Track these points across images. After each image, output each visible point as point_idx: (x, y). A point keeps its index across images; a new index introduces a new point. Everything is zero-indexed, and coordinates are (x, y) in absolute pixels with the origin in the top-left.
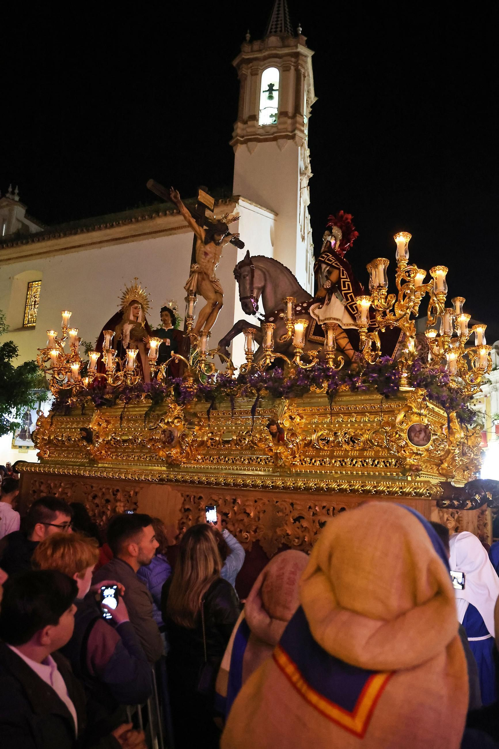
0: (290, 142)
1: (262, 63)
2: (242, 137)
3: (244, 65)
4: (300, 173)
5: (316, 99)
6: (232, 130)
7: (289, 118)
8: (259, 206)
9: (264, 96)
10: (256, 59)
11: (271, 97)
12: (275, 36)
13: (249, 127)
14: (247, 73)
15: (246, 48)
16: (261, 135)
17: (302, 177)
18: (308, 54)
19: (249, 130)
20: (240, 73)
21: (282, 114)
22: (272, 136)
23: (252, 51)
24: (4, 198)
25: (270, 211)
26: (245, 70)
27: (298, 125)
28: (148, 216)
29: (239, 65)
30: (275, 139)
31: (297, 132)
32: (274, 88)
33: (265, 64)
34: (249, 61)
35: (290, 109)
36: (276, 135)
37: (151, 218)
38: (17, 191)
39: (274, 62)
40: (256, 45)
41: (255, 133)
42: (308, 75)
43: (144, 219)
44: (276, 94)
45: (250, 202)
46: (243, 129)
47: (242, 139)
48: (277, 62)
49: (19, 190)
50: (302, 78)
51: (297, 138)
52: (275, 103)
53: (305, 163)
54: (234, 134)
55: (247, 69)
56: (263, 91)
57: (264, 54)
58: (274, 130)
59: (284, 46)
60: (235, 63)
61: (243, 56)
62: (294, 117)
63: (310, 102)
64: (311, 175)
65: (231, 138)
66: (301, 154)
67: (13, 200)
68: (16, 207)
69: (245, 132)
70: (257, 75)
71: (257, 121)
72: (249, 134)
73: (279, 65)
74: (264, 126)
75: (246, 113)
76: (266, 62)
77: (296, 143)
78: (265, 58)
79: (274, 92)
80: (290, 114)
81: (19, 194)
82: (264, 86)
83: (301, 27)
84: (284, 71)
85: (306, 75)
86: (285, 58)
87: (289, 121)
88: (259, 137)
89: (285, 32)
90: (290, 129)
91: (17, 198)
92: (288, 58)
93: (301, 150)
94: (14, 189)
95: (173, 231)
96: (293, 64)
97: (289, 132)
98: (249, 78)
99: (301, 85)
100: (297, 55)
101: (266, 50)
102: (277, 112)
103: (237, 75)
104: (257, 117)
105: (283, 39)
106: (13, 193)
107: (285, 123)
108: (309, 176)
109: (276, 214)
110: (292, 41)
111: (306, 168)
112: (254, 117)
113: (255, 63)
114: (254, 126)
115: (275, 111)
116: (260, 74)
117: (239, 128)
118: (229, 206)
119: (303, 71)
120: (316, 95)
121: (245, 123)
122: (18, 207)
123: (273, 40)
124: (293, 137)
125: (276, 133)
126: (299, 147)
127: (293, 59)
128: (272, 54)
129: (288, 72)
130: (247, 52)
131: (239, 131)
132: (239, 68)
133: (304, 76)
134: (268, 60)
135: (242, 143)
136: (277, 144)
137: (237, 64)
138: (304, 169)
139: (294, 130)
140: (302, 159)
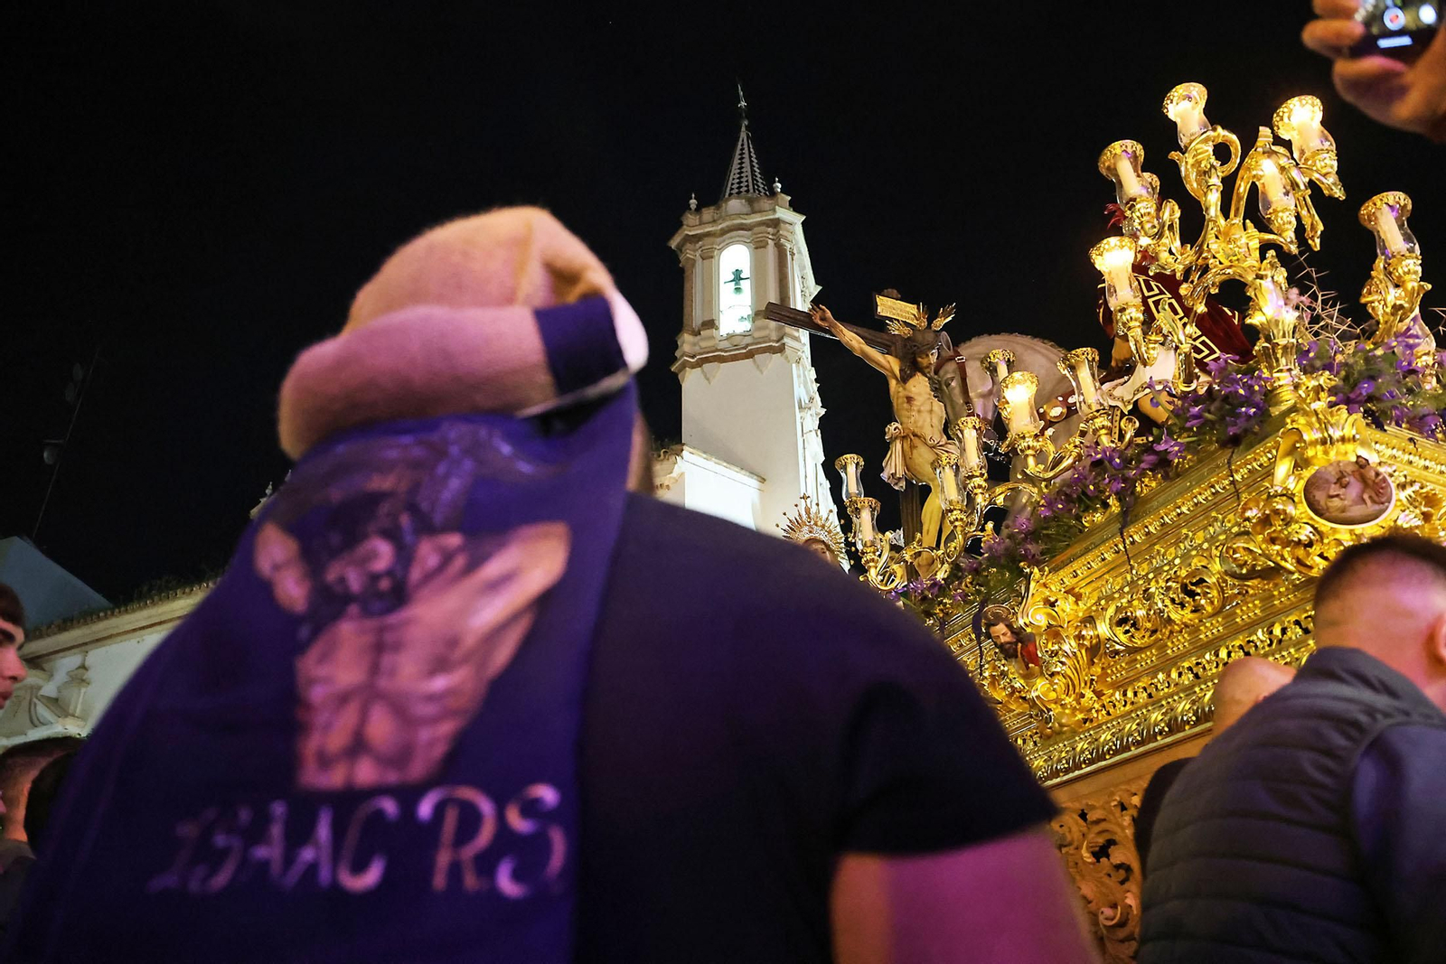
0: (776, 357)
1: (718, 240)
2: (693, 357)
3: (688, 245)
4: (800, 407)
5: (820, 288)
6: (676, 345)
8: (725, 464)
9: (726, 292)
10: (708, 234)
11: (738, 291)
12: (738, 198)
13: (704, 339)
14: (695, 256)
15: (690, 219)
16: (726, 352)
17: (802, 414)
18: (797, 219)
19: (704, 344)
20: (682, 258)
21: (759, 314)
22: (743, 351)
23: (701, 223)
25: (748, 474)
26: (689, 253)
29: (680, 247)
30: (750, 355)
32: (742, 276)
33: (724, 241)
34: (698, 238)
36: (750, 348)
39: (739, 236)
40: (708, 214)
41: (714, 349)
42: (800, 252)
44: (746, 285)
45: (705, 456)
46: (694, 344)
47: (692, 360)
48: (742, 236)
50: (789, 257)
51: (788, 350)
52: (746, 297)
53: (807, 392)
54: (678, 354)
55: (695, 251)
56: (725, 283)
57: (720, 227)
58: (748, 340)
59: (754, 212)
60: (673, 244)
61: (686, 232)
63: (807, 294)
64: (823, 411)
65: (675, 358)
66: (799, 376)
69: (697, 349)
70: (711, 257)
71: (717, 329)
72: (706, 350)
73: (748, 240)
74: (730, 337)
75: (696, 315)
76: (724, 238)
77: (787, 357)
78: (724, 232)
79: (741, 281)
82: (725, 273)
83: (779, 182)
84: (756, 248)
85: (795, 251)
86: (756, 230)
88: (723, 354)
89: (754, 191)
90: (774, 336)
92: (763, 228)
93: (798, 369)
96: (770, 237)
97: (773, 341)
98: (699, 261)
99: (787, 268)
100: (776, 223)
101: (724, 220)
102: (750, 312)
104: (716, 322)
105: (750, 202)
107: (766, 328)
108: (819, 414)
109: (763, 480)
110: (766, 203)
111: (811, 399)
112: (711, 324)
113: (707, 240)
114: (713, 337)
115: (748, 311)
116: (716, 257)
117: (687, 343)
118: (665, 462)
119: (788, 246)
120: (817, 283)
121: (697, 333)
123: (735, 205)
124: (781, 349)
125: (752, 344)
126: (794, 365)
127: (770, 230)
128: (733, 225)
129: (763, 249)
130: (692, 225)
131: (686, 348)
132: (681, 251)
133: (793, 254)
134: (728, 235)
135: (693, 366)
136: (755, 362)
137: (678, 245)
138: (807, 402)
139: (782, 338)
140: (802, 386)
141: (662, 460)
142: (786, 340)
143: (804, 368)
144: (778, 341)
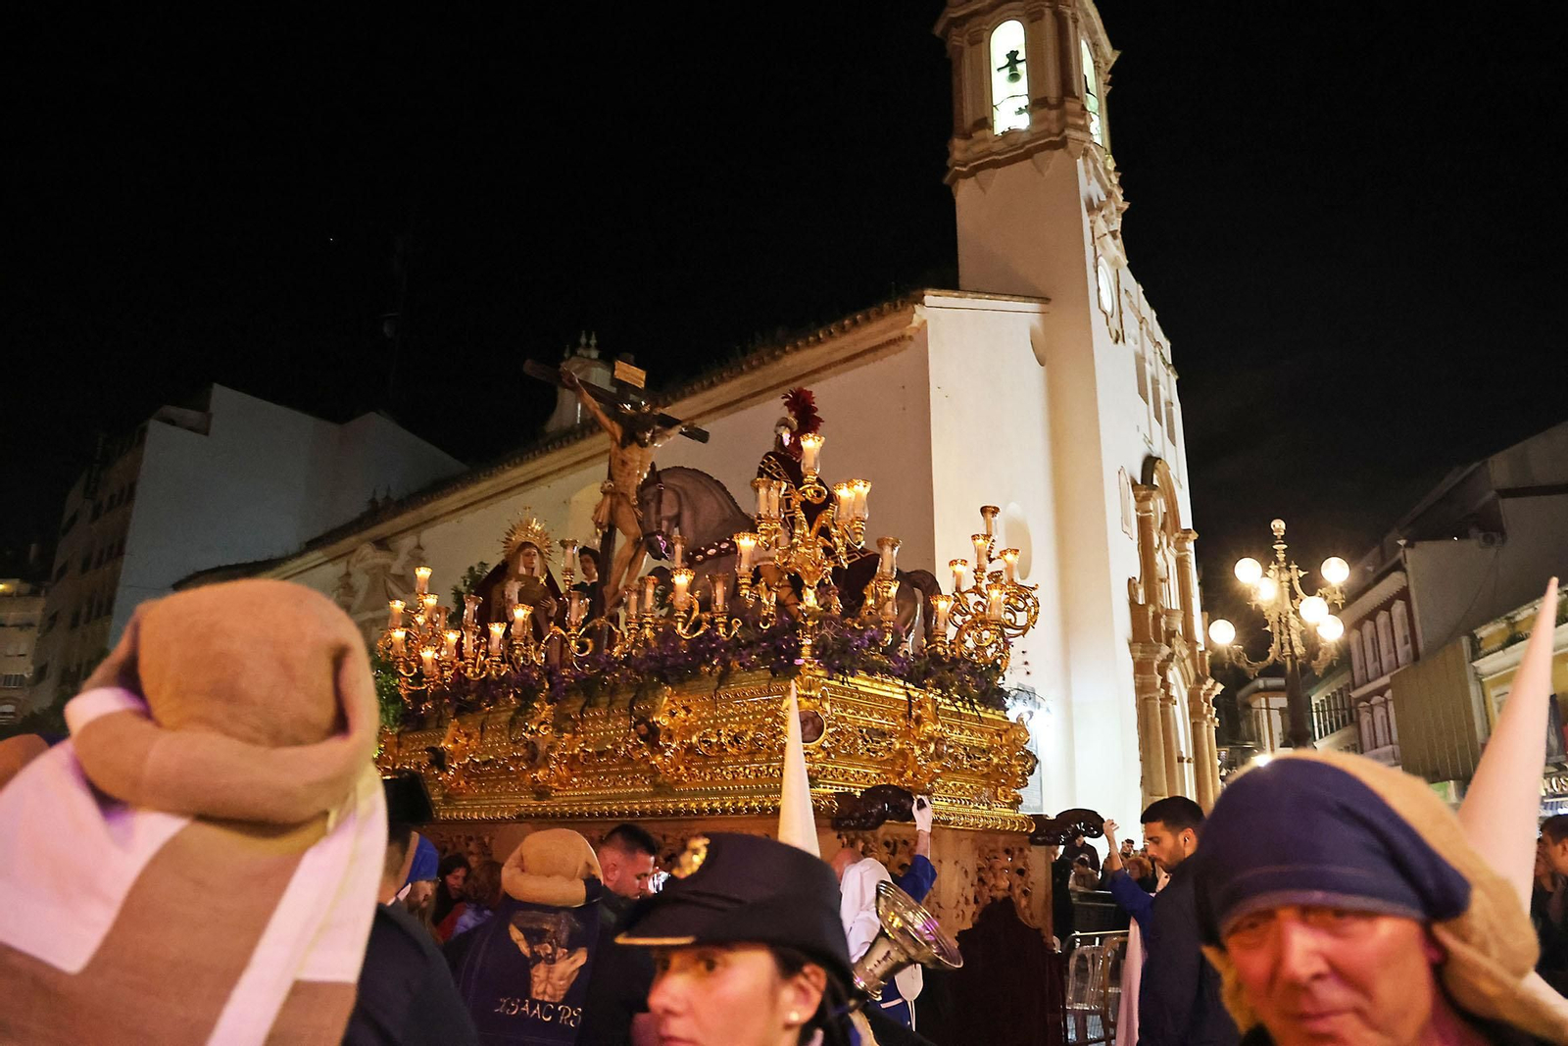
0: (1059, 153)
1: (989, 17)
2: (965, 166)
3: (954, 31)
4: (1091, 208)
5: (1118, 53)
6: (947, 155)
7: (1051, 107)
8: (987, 296)
9: (1000, 82)
10: (974, 14)
11: (1014, 77)
13: (979, 142)
14: (962, 42)
16: (1000, 154)
17: (1094, 217)
19: (978, 148)
20: (949, 47)
21: (1037, 103)
22: (1022, 151)
24: (573, 358)
25: (1023, 299)
26: (956, 40)
27: (1070, 120)
28: (768, 355)
29: (946, 32)
30: (1028, 155)
31: (1071, 133)
32: (1019, 58)
33: (994, 18)
34: (963, 20)
35: (1052, 92)
36: (1028, 146)
37: (775, 359)
38: (593, 342)
39: (1010, 10)
41: (988, 152)
42: (1088, 15)
43: (762, 363)
44: (1022, 68)
46: (966, 150)
47: (964, 169)
48: (1015, 10)
49: (597, 339)
50: (1070, 23)
51: (1071, 145)
52: (1022, 86)
53: (1103, 186)
54: (949, 163)
55: (962, 35)
56: (999, 70)
58: (1026, 137)
60: (938, 30)
61: (951, 15)
62: (1060, 104)
63: (1102, 64)
64: (1126, 206)
65: (946, 169)
66: (1087, 172)
67: (589, 358)
68: (594, 369)
69: (970, 155)
70: (980, 43)
71: (991, 127)
72: (977, 156)
73: (1020, 13)
74: (1009, 134)
75: (969, 117)
76: (994, 15)
77: (1070, 153)
78: (993, 8)
79: (1018, 66)
80: (1053, 101)
81: (598, 347)
82: (998, 58)
84: (1032, 21)
85: (1080, 16)
87: (1053, 114)
88: (996, 157)
90: (1055, 129)
91: (594, 354)
93: (1085, 161)
94: (589, 338)
95: (817, 376)
96: (1046, 4)
97: (1055, 135)
98: (967, 52)
99: (1069, 38)
102: (1027, 103)
103: (945, 51)
104: (990, 120)
106: (588, 346)
107: (1045, 120)
108: (1122, 209)
109: (1045, 300)
111: (1109, 194)
112: (986, 123)
113: (976, 20)
114: (985, 140)
115: (1024, 102)
116: (986, 40)
117: (959, 149)
118: (903, 312)
119: (1069, 12)
120: (1115, 46)
121: (967, 136)
122: (599, 369)
124: (1063, 144)
126: (1080, 161)
129: (1039, 22)
131: (957, 155)
132: (946, 37)
133: (1076, 21)
134: (999, 10)
135: (966, 176)
136: (1034, 163)
137: (942, 32)
138: (1103, 198)
139: (1063, 131)
140: (1094, 181)
141: (899, 311)
142: (1067, 132)
143: (1095, 161)
144: (1058, 135)
